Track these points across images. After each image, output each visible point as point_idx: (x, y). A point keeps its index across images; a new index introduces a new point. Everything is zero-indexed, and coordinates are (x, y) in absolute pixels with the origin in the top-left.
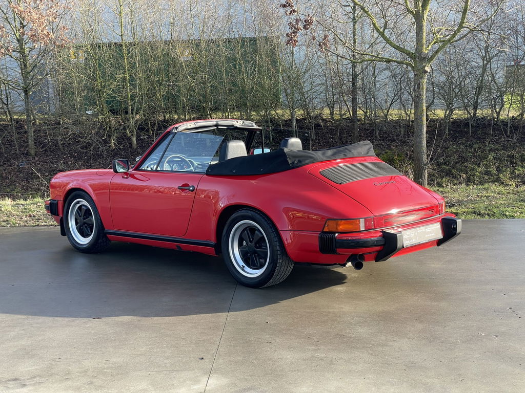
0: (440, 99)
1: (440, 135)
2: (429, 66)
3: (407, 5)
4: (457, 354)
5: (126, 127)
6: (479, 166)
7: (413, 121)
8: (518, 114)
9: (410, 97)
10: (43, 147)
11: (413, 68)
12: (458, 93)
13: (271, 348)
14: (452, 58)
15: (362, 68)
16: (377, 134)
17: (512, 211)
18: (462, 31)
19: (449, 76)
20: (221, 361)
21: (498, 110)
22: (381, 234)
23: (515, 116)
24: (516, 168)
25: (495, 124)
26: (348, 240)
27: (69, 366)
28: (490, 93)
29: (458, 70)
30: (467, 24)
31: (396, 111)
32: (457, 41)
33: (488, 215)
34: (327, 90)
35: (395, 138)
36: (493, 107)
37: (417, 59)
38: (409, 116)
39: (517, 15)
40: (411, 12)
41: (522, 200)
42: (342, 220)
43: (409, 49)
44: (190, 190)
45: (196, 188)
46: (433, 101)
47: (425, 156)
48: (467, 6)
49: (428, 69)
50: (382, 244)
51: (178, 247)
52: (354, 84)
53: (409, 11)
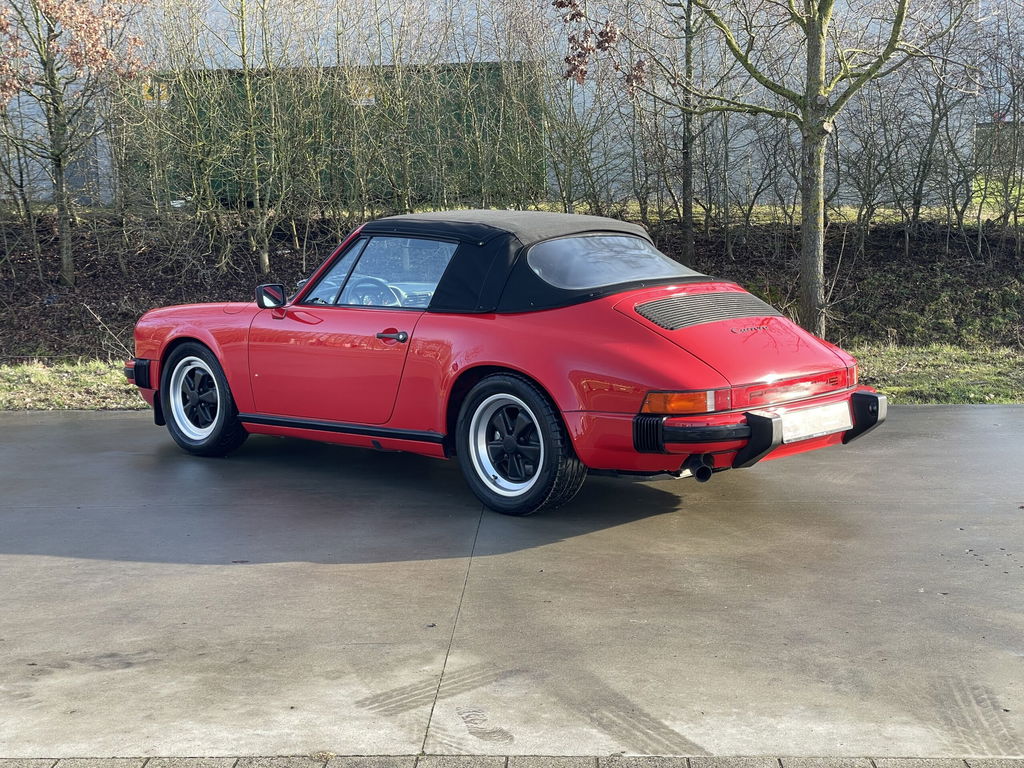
0: (849, 184)
1: (848, 255)
2: (831, 121)
3: (791, 7)
4: (875, 621)
5: (250, 233)
6: (922, 315)
7: (798, 228)
8: (998, 215)
9: (793, 181)
10: (89, 269)
11: (800, 124)
12: (884, 174)
13: (552, 611)
14: (874, 108)
15: (702, 124)
16: (730, 251)
17: (981, 391)
18: (893, 56)
19: (868, 141)
20: (466, 629)
21: (959, 208)
22: (744, 417)
23: (992, 219)
24: (993, 318)
25: (954, 235)
26: (684, 428)
27: (202, 635)
28: (946, 175)
29: (886, 130)
30: (903, 43)
31: (766, 209)
32: (883, 75)
33: (937, 398)
34: (634, 165)
35: (764, 259)
36: (951, 202)
37: (808, 108)
38: (791, 218)
39: (998, 26)
40: (799, 20)
41: (999, 373)
42: (674, 392)
43: (792, 88)
44: (398, 340)
45: (409, 336)
46: (836, 190)
47: (822, 291)
48: (903, 9)
49: (828, 127)
50: (745, 435)
51: (376, 443)
52: (686, 155)
53: (795, 18)
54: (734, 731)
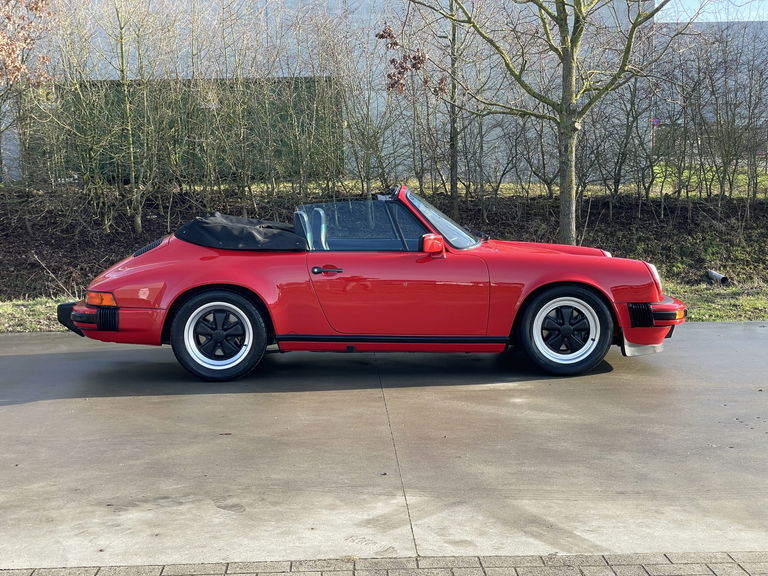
2: (580, 121)
3: (549, 40)
5: (127, 203)
7: (557, 198)
8: (673, 191)
11: (558, 124)
13: (464, 463)
15: (464, 124)
16: (485, 216)
20: (409, 476)
21: (647, 185)
23: (670, 193)
24: (674, 264)
25: (645, 204)
30: (629, 66)
35: (510, 222)
36: (641, 181)
37: (564, 112)
38: (527, 192)
40: (556, 50)
43: (553, 99)
49: (578, 126)
52: (453, 146)
53: (552, 48)
54: (626, 538)
